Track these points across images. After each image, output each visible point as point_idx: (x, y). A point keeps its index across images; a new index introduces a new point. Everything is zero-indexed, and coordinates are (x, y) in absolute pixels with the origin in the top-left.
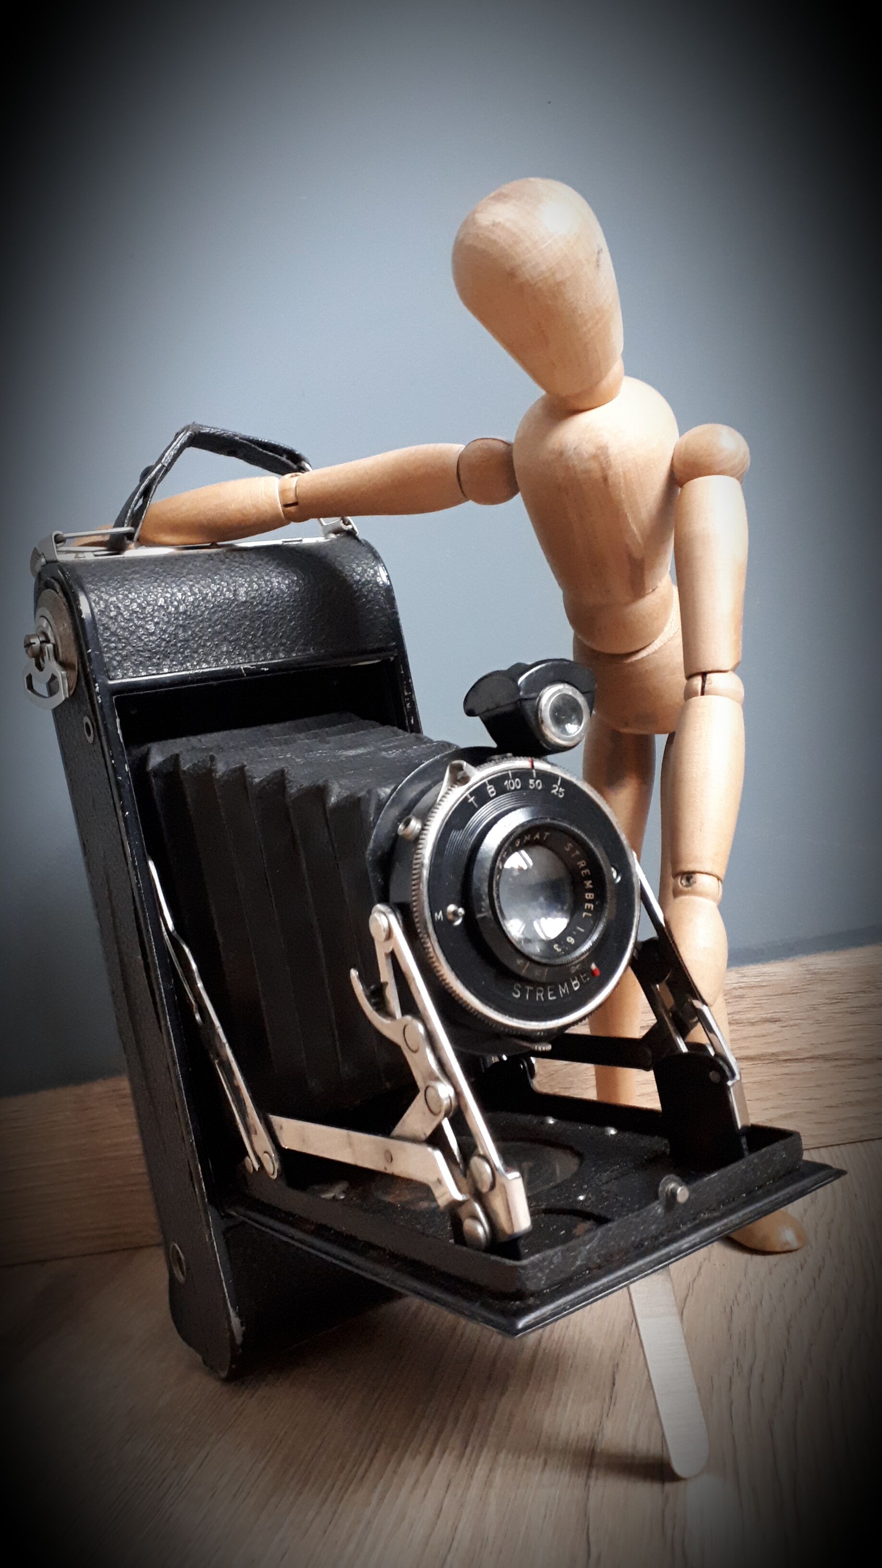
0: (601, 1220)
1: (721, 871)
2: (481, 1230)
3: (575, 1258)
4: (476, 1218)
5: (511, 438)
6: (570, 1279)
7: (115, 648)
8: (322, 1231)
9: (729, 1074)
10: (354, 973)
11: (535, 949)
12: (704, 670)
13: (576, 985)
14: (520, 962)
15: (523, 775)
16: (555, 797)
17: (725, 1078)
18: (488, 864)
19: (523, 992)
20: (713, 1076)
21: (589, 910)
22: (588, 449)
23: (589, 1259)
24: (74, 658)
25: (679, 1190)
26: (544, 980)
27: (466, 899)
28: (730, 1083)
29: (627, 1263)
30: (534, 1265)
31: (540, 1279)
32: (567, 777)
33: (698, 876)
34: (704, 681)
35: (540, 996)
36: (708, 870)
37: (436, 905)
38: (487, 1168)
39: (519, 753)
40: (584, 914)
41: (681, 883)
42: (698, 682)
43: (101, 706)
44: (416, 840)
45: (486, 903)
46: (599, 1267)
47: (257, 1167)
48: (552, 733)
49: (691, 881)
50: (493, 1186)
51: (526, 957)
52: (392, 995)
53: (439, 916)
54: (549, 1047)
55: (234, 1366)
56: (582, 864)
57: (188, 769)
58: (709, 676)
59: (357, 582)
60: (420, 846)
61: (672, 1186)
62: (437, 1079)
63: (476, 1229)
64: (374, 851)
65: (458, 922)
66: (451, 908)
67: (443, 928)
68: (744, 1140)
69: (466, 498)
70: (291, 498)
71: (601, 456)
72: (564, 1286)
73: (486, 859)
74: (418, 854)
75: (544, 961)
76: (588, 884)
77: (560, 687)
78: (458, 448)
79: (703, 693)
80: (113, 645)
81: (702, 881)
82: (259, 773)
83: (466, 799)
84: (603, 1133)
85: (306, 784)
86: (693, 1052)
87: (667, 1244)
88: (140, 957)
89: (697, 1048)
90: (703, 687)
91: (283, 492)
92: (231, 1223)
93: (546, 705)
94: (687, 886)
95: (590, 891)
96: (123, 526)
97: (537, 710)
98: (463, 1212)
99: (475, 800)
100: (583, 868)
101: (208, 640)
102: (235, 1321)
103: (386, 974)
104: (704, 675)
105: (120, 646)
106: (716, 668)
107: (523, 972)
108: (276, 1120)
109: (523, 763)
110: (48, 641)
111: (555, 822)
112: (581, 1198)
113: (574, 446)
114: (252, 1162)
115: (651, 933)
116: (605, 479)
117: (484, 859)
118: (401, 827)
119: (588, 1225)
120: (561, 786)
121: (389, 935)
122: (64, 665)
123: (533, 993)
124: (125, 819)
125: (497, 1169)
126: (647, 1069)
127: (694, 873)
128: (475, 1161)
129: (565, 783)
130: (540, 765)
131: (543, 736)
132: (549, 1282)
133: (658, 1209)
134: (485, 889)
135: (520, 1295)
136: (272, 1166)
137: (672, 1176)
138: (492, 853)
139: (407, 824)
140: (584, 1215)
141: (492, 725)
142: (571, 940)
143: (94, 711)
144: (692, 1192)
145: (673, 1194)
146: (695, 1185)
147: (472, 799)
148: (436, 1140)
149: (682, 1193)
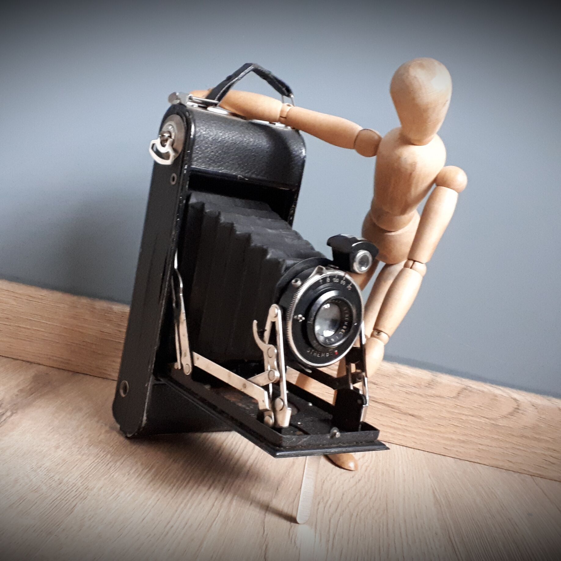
0: (306, 433)
1: (390, 334)
2: (271, 421)
3: (299, 442)
4: (271, 417)
5: (383, 136)
6: (295, 447)
7: (197, 153)
8: (203, 400)
9: (365, 403)
10: (255, 322)
11: (321, 339)
12: (416, 260)
13: (328, 355)
14: (315, 342)
15: (340, 278)
16: (347, 289)
17: (363, 404)
18: (318, 306)
19: (311, 351)
20: (359, 402)
21: (342, 332)
22: (410, 161)
23: (303, 443)
24: (180, 149)
25: (338, 433)
26: (320, 350)
27: (306, 314)
28: (364, 406)
29: (314, 449)
30: (287, 438)
31: (287, 443)
32: (354, 283)
33: (382, 333)
34: (413, 264)
35: (315, 354)
36: (387, 333)
37: (296, 313)
38: (282, 403)
39: (341, 269)
40: (340, 333)
41: (376, 333)
42: (411, 263)
43: (184, 175)
44: (298, 288)
45: (312, 319)
46: (305, 447)
47: (180, 368)
48: (356, 267)
49: (379, 334)
50: (281, 410)
51: (317, 341)
52: (267, 335)
53: (295, 317)
54: (310, 372)
55: (136, 434)
56: (347, 316)
57: (208, 212)
58: (416, 263)
59: (294, 154)
60: (298, 291)
61: (335, 431)
62: (275, 369)
63: (270, 420)
64: (280, 284)
65: (301, 321)
66: (300, 316)
67: (295, 321)
68: (360, 426)
69: (354, 148)
70: (284, 115)
71: (413, 165)
72: (292, 448)
73: (319, 304)
74: (297, 294)
75: (322, 344)
76: (346, 323)
77: (366, 252)
78: (359, 128)
79: (411, 268)
80: (197, 151)
81: (383, 335)
82: (240, 230)
83: (319, 280)
84: (307, 404)
85: (259, 245)
86: (355, 390)
87: (327, 448)
88: (162, 274)
89: (356, 390)
90: (412, 265)
91: (282, 111)
92: (158, 382)
93: (359, 257)
94: (377, 335)
95: (346, 326)
96: (214, 99)
97: (354, 257)
98: (266, 413)
99: (322, 282)
100: (347, 317)
101: (231, 161)
102: (145, 418)
103: (268, 327)
104: (415, 261)
105: (200, 153)
106: (419, 261)
107: (314, 345)
108: (196, 355)
109: (341, 273)
110: (170, 137)
111: (345, 299)
112: (299, 423)
113: (405, 157)
114: (178, 366)
115: (358, 345)
116: (411, 174)
117: (318, 304)
118: (293, 281)
119: (301, 433)
120: (351, 286)
121: (276, 316)
122: (175, 150)
123: (313, 353)
124: (177, 221)
125: (285, 404)
126: (334, 389)
127: (382, 331)
128: (278, 400)
129: (353, 286)
130: (348, 277)
131: (353, 266)
132: (289, 445)
133: (328, 436)
134: (314, 314)
135: (280, 446)
136: (188, 370)
137: (337, 429)
138: (321, 303)
139: (296, 281)
140: (300, 430)
141: (335, 253)
142: (333, 340)
143: (180, 176)
144: (341, 435)
145: (335, 434)
146: (342, 434)
147: (321, 281)
148: (266, 388)
149: (338, 434)
